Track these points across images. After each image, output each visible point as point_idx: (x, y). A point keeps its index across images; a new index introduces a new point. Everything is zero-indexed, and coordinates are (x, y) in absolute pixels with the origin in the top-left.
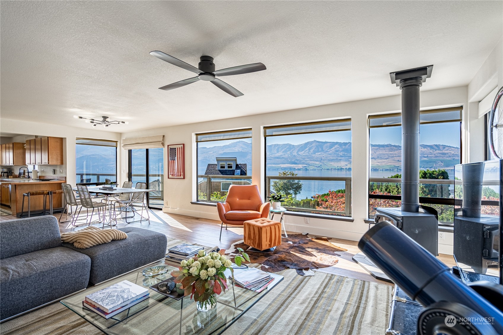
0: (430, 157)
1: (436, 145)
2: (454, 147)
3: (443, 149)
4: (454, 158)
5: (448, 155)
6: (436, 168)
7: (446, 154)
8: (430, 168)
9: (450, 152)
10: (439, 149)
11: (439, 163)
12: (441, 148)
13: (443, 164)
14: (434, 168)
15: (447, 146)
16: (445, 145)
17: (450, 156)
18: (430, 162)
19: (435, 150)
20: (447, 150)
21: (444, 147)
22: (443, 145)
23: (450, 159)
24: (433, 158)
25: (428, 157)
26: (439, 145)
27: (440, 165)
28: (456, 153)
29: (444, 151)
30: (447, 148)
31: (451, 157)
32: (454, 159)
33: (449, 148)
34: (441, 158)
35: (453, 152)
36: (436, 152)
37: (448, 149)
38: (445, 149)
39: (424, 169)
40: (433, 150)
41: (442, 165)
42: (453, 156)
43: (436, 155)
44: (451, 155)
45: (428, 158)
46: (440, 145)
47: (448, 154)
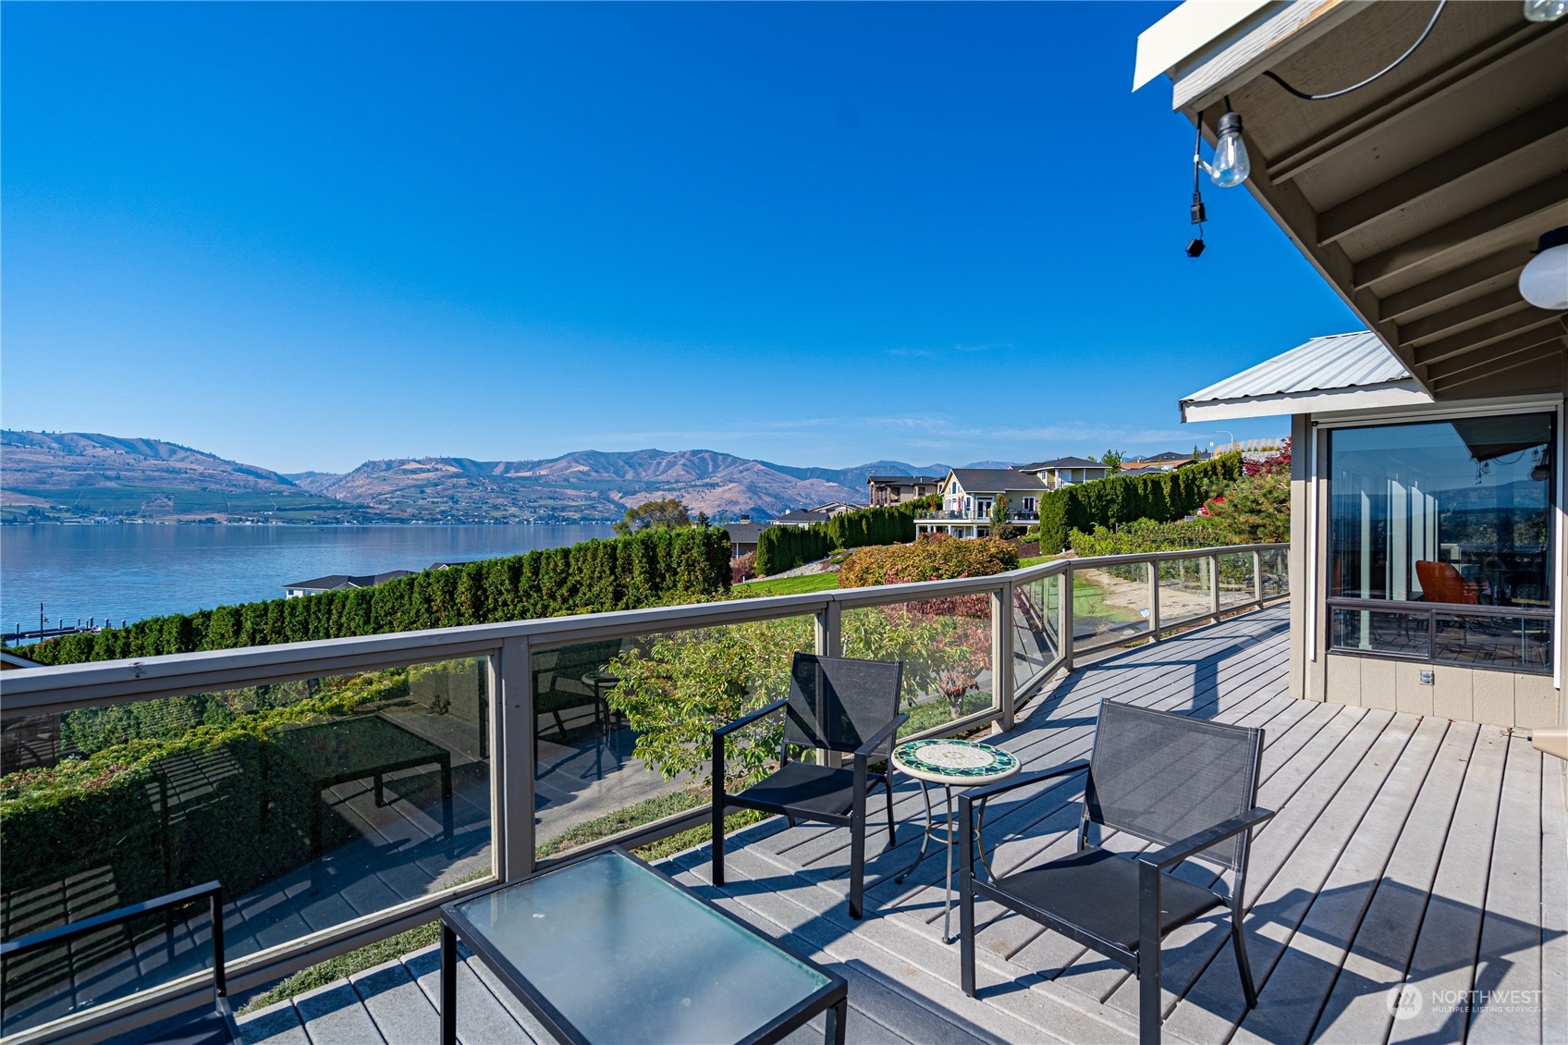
0: (128, 479)
1: (147, 442)
2: (202, 454)
3: (171, 456)
4: (205, 485)
5: (188, 476)
6: (151, 516)
7: (179, 472)
8: (128, 514)
9: (193, 466)
10: (157, 456)
11: (159, 501)
12: (163, 451)
13: (171, 503)
14: (144, 517)
15: (182, 448)
16: (174, 445)
17: (192, 480)
18: (130, 495)
19: (142, 457)
20: (182, 460)
21: (173, 449)
22: (168, 443)
23: (192, 487)
24: (138, 484)
25: (118, 478)
26: (155, 441)
27: (164, 506)
28: (211, 471)
29: (173, 463)
30: (181, 454)
31: (197, 483)
32: (205, 489)
33: (189, 453)
34: (165, 485)
35: (201, 469)
36: (148, 462)
37: (186, 457)
38: (175, 457)
39: (106, 519)
40: (135, 456)
41: (168, 505)
42: (200, 480)
43: (148, 473)
44: (195, 477)
45: (121, 482)
46: (159, 442)
47: (186, 473)
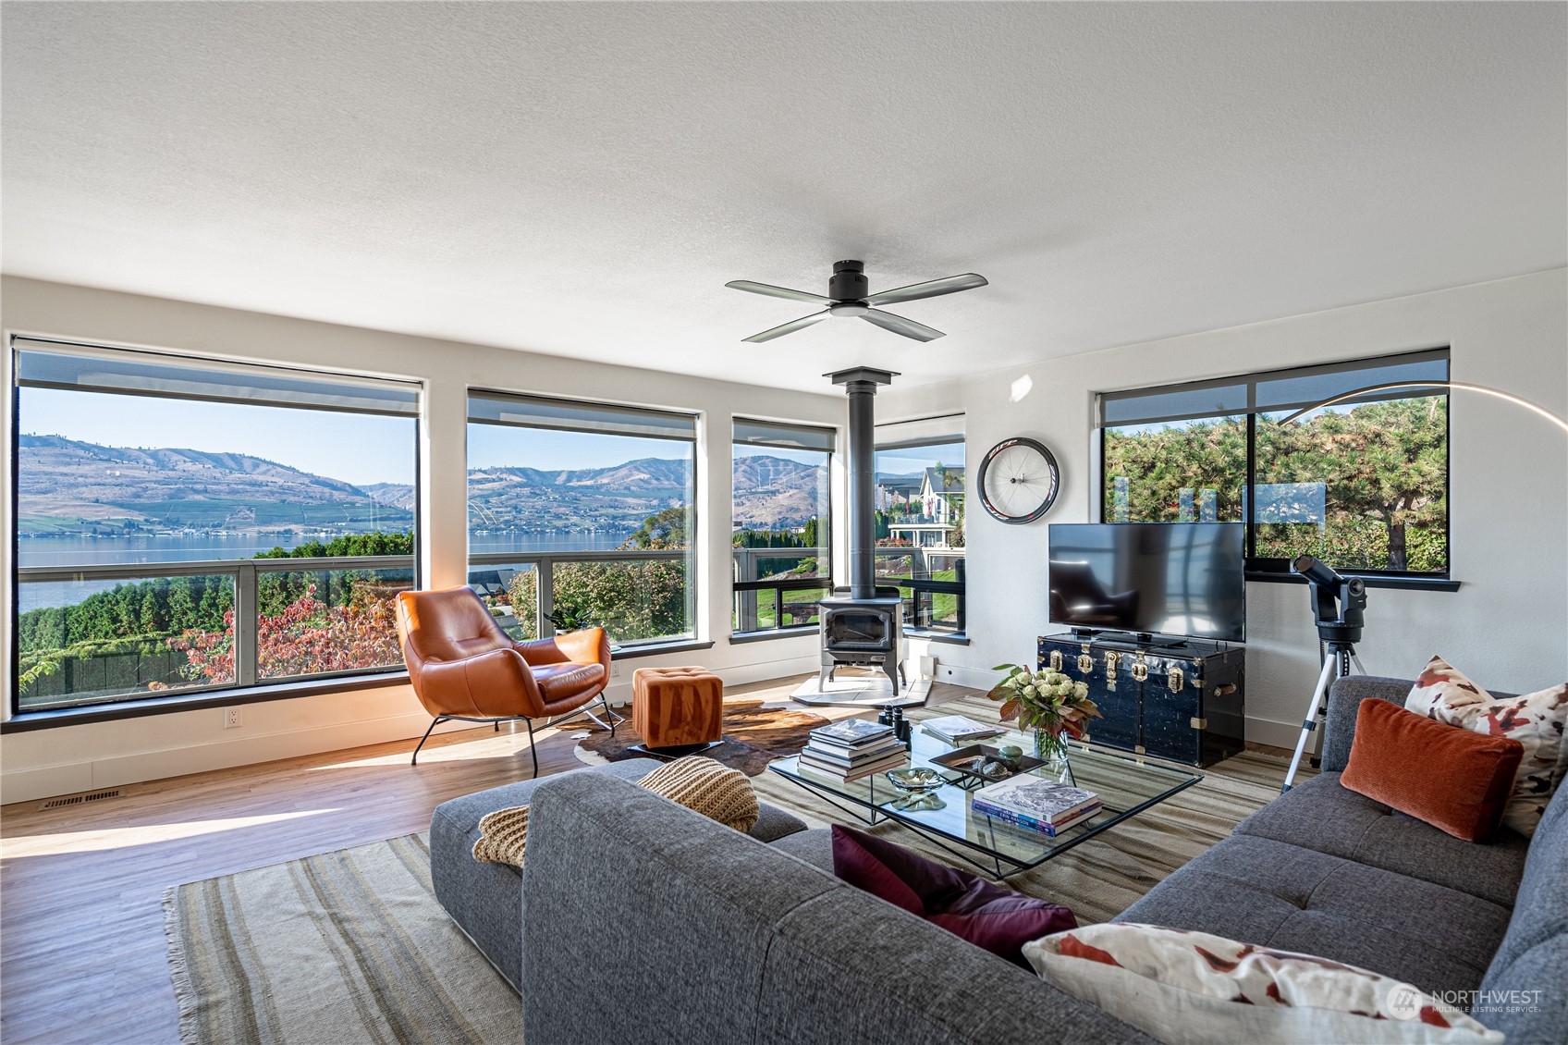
0: (214, 492)
1: (232, 457)
2: (282, 467)
3: (254, 470)
4: (284, 497)
5: (268, 488)
6: (234, 528)
7: (260, 485)
8: (214, 526)
9: (274, 479)
10: (241, 470)
11: (242, 513)
12: (247, 465)
13: (253, 515)
14: (228, 528)
15: (264, 461)
16: (257, 459)
17: (272, 493)
18: (215, 507)
19: (227, 471)
20: (264, 473)
21: (257, 462)
22: (252, 457)
23: (272, 500)
24: (223, 497)
25: (206, 491)
26: (240, 455)
27: (246, 518)
28: (290, 484)
29: (257, 477)
30: (263, 468)
31: (277, 495)
32: (284, 501)
33: (270, 466)
34: (248, 498)
35: (280, 481)
36: (233, 476)
37: (268, 470)
38: (258, 471)
39: (194, 531)
40: (222, 470)
41: (250, 517)
42: (280, 493)
43: (233, 486)
44: (275, 489)
45: (208, 495)
46: (243, 456)
47: (267, 485)
